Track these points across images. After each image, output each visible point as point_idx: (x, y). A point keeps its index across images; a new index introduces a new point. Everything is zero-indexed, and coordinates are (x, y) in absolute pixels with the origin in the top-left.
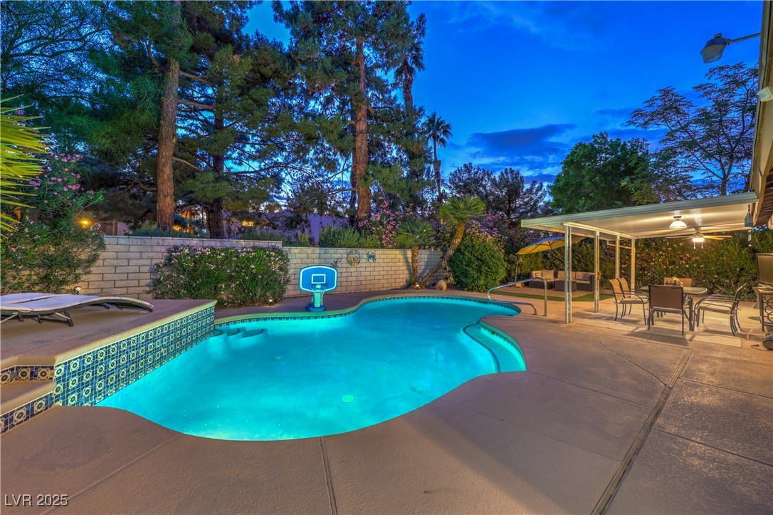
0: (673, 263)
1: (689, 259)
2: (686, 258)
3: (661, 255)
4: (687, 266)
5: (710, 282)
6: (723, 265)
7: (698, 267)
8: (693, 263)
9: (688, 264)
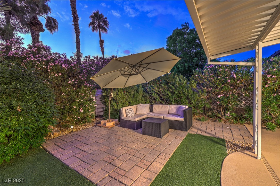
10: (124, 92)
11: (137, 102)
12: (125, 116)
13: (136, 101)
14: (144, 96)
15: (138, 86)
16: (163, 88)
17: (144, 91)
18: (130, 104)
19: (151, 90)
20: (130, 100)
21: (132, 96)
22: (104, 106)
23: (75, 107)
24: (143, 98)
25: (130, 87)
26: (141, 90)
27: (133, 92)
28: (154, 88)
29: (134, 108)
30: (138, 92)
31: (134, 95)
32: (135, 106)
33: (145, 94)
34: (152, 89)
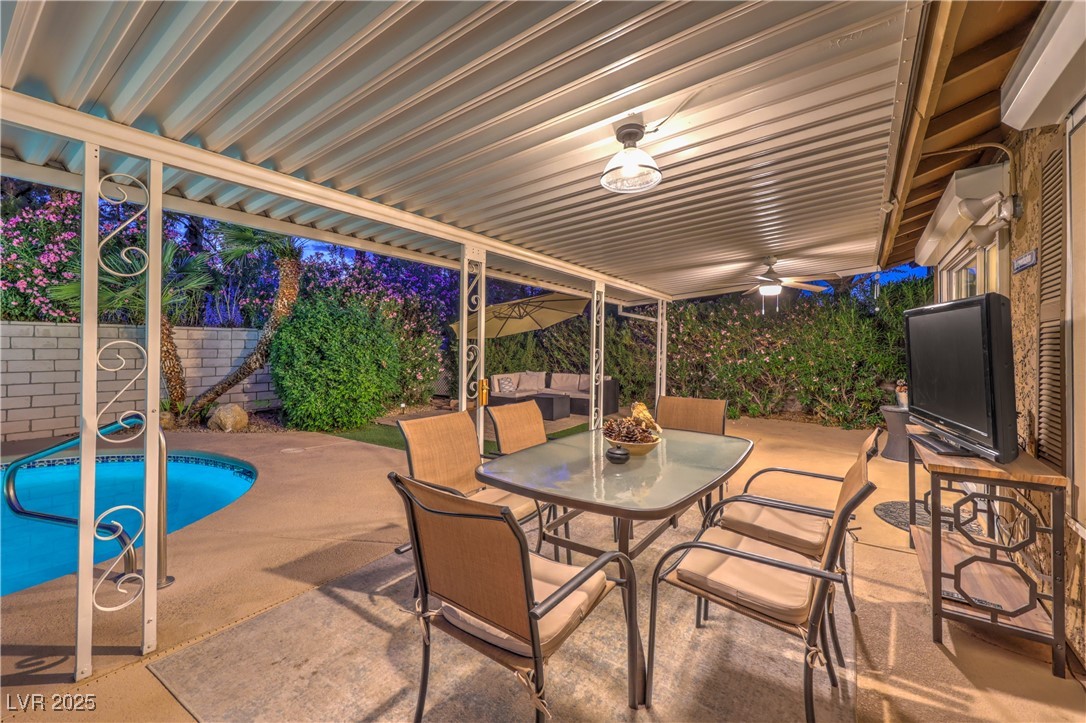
0: (744, 353)
1: (771, 343)
2: (765, 343)
3: (724, 337)
4: (767, 359)
5: (807, 391)
6: (828, 357)
7: (787, 360)
8: (778, 354)
9: (768, 354)
10: (496, 346)
11: (521, 368)
12: (497, 390)
13: (519, 366)
14: (536, 357)
15: (526, 334)
16: (574, 341)
17: (537, 345)
18: (506, 370)
19: (551, 344)
20: (508, 362)
21: (512, 354)
22: (449, 375)
23: (409, 371)
24: (535, 360)
25: (507, 336)
26: (531, 343)
27: (513, 348)
28: (558, 341)
29: (514, 377)
30: (523, 346)
31: (515, 354)
32: (517, 374)
33: (541, 352)
34: (554, 342)
